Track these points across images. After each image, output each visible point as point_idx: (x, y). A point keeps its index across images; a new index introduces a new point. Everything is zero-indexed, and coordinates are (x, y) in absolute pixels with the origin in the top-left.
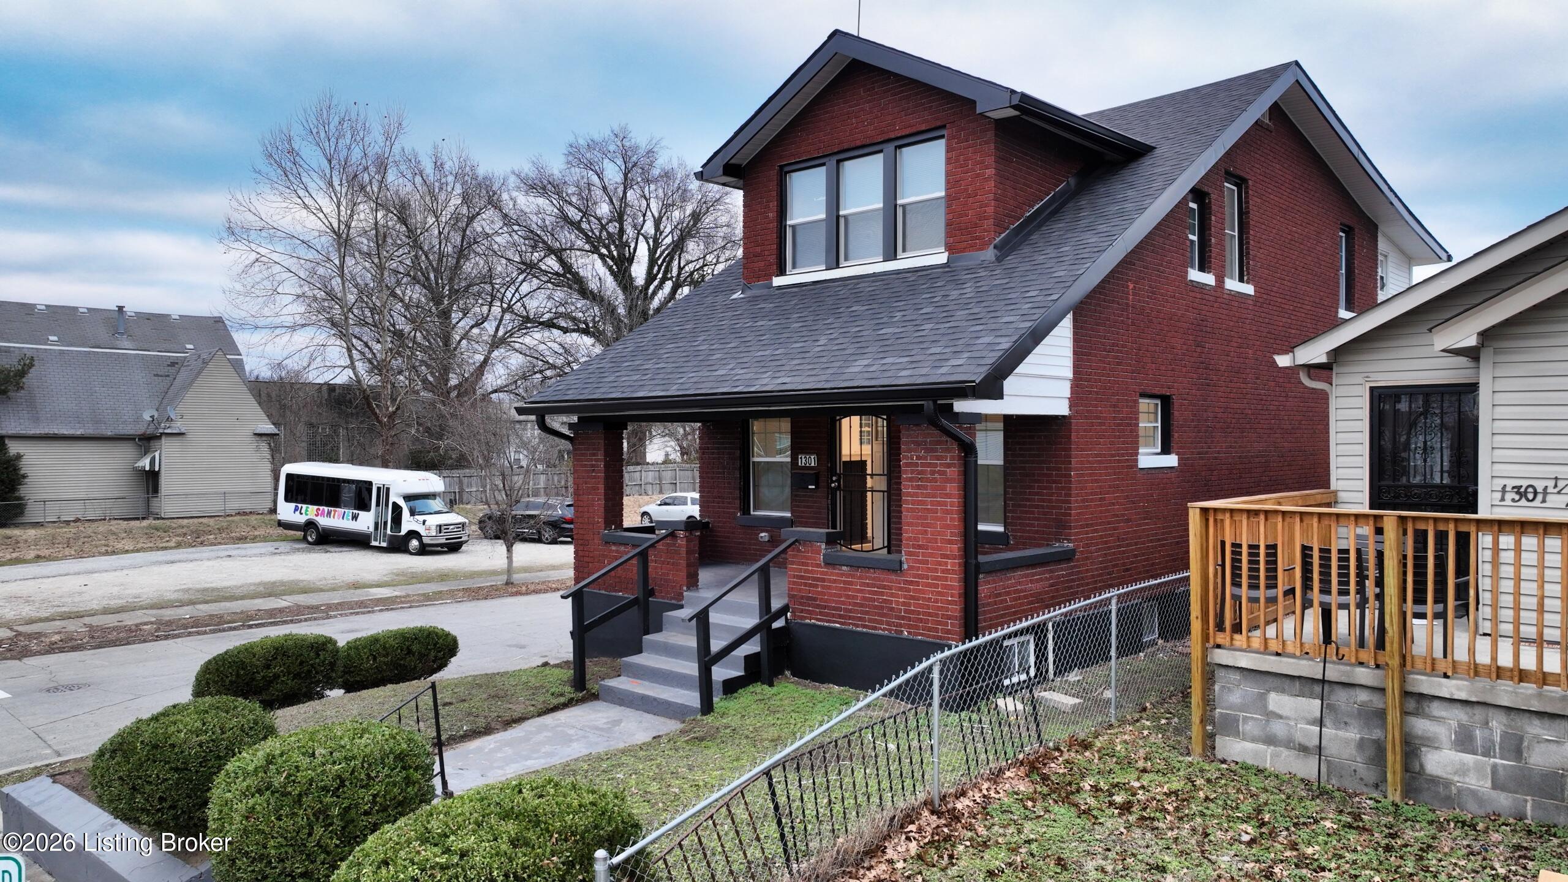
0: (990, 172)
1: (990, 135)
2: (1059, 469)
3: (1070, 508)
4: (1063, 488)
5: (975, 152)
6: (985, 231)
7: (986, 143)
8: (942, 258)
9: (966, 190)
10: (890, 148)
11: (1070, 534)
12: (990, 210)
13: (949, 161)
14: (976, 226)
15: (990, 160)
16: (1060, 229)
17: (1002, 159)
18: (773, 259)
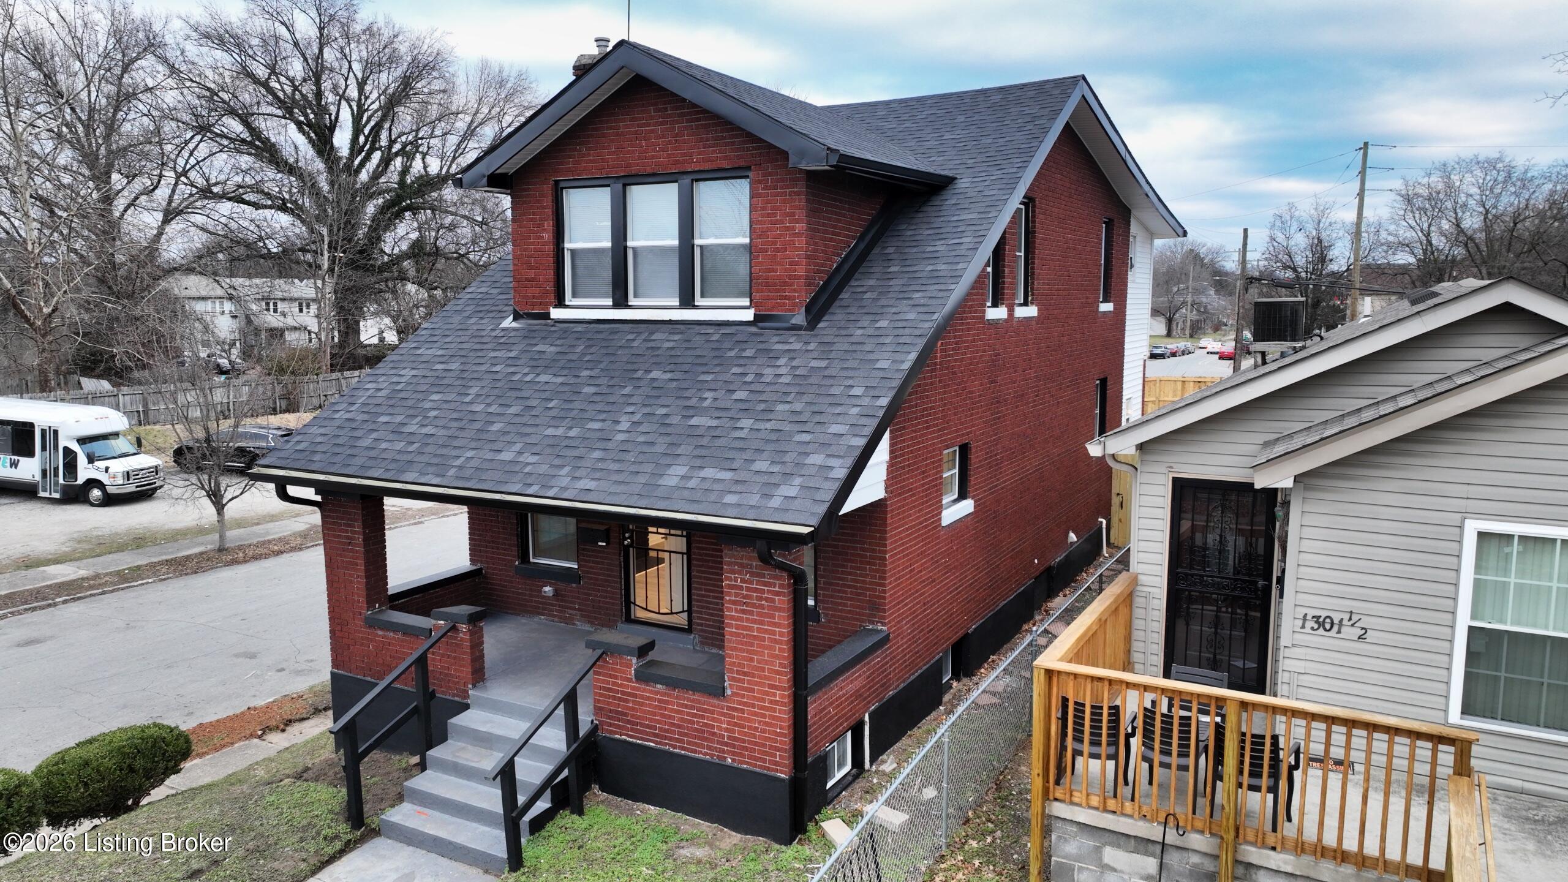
0: (800, 227)
1: (801, 186)
2: (874, 551)
3: (885, 592)
4: (877, 571)
5: (784, 202)
6: (795, 291)
7: (797, 194)
8: (748, 315)
9: (774, 243)
10: (687, 180)
11: (884, 618)
12: (801, 270)
13: (753, 208)
14: (785, 283)
15: (801, 214)
16: (871, 289)
17: (813, 212)
18: (550, 287)
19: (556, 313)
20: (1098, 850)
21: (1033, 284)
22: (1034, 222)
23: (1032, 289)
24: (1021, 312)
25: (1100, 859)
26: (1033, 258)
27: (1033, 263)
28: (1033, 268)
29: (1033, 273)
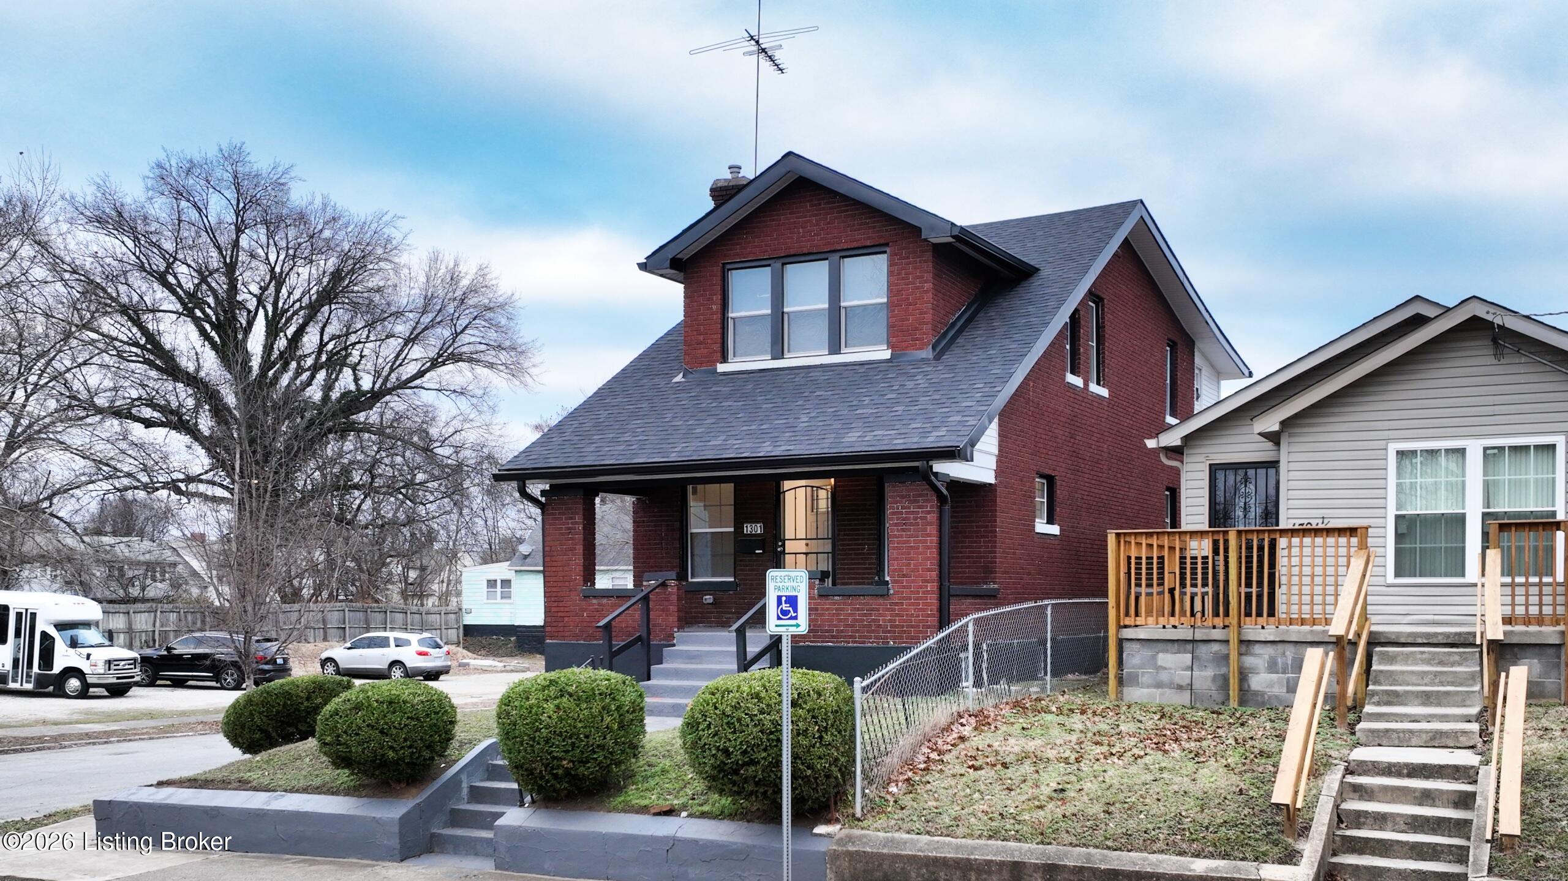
0: (928, 286)
1: (929, 255)
2: (987, 527)
3: (995, 557)
4: (989, 542)
5: (915, 268)
6: (924, 334)
7: (925, 261)
8: (887, 354)
9: (908, 299)
10: (836, 256)
11: (995, 578)
12: (929, 317)
13: (890, 273)
14: (916, 329)
15: (928, 276)
16: (981, 336)
17: (937, 276)
18: (717, 347)
19: (721, 368)
20: (1154, 657)
21: (1104, 370)
22: (1103, 318)
23: (1103, 375)
24: (1094, 388)
25: (1156, 663)
26: (1103, 349)
27: (1104, 353)
28: (1103, 357)
29: (1104, 362)
